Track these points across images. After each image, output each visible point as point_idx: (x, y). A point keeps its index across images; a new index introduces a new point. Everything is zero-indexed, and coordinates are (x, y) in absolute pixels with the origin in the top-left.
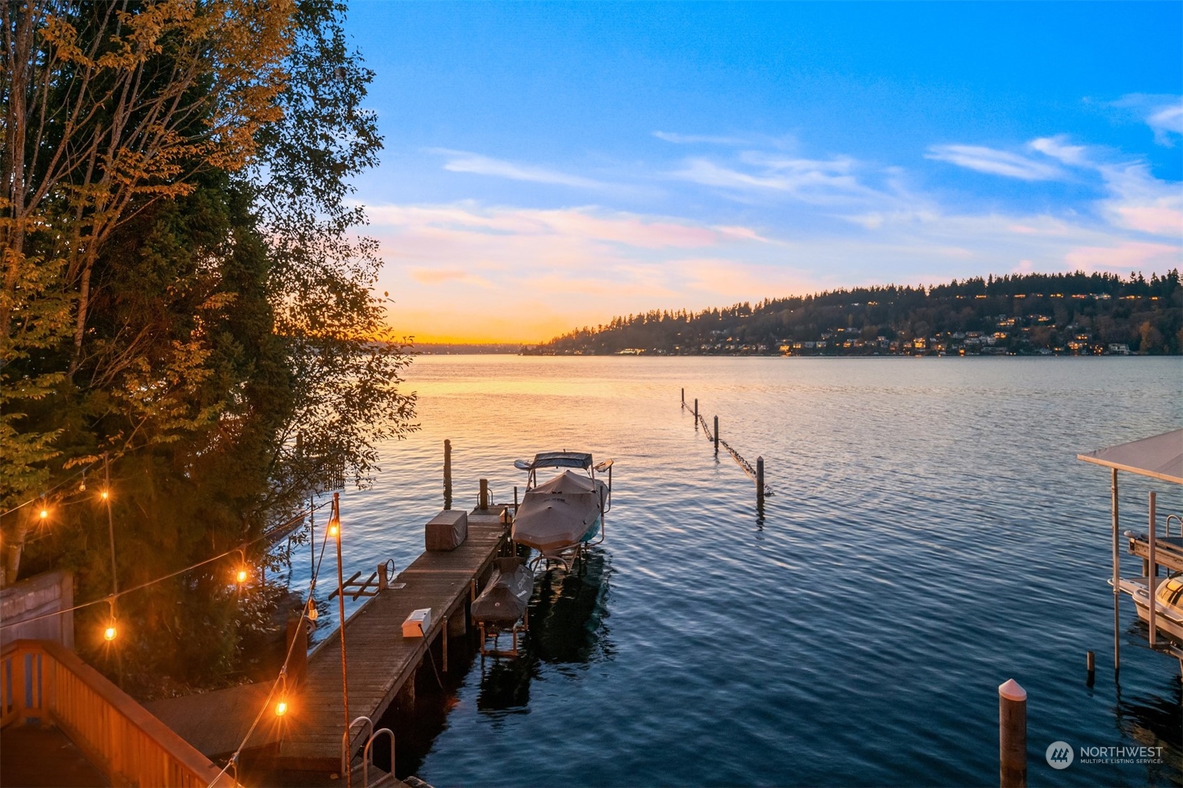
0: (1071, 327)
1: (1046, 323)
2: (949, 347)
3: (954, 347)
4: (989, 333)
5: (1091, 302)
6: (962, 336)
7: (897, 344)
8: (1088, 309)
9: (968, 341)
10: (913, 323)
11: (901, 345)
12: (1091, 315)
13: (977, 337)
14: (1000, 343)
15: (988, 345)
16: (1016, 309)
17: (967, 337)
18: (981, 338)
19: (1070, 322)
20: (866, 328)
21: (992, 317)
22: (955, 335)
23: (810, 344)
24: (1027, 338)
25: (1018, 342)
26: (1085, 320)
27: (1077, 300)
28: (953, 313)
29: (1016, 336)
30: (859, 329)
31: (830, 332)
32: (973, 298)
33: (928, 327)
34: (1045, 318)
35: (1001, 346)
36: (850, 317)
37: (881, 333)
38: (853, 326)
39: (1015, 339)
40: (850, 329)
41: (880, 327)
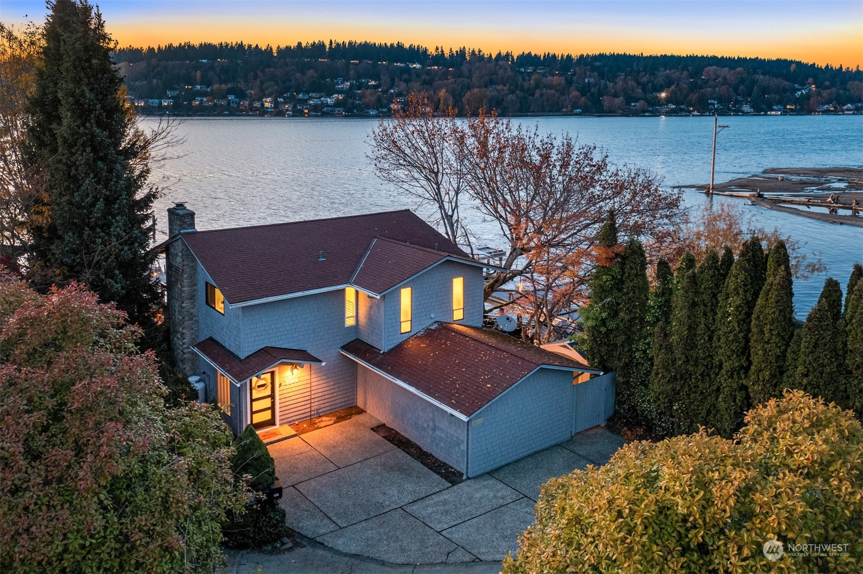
0: (392, 91)
1: (375, 87)
2: (295, 107)
3: (299, 107)
4: (329, 95)
5: (408, 70)
6: (306, 97)
7: (247, 103)
8: (405, 76)
9: (311, 102)
10: (262, 83)
11: (251, 104)
12: (407, 81)
13: (319, 98)
14: (338, 104)
15: (328, 106)
16: (352, 73)
17: (310, 98)
18: (322, 99)
19: (391, 88)
20: (216, 86)
21: (332, 80)
22: (301, 96)
23: (155, 102)
24: (360, 100)
25: (352, 104)
26: (403, 85)
27: (398, 67)
28: (298, 75)
29: (351, 97)
30: (208, 87)
31: (177, 89)
32: (316, 61)
33: (276, 87)
34: (373, 83)
35: (339, 107)
36: (199, 73)
37: (231, 91)
38: (201, 84)
39: (350, 101)
40: (198, 87)
41: (230, 85)
